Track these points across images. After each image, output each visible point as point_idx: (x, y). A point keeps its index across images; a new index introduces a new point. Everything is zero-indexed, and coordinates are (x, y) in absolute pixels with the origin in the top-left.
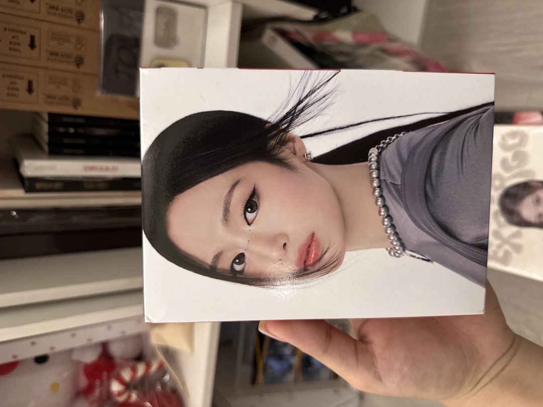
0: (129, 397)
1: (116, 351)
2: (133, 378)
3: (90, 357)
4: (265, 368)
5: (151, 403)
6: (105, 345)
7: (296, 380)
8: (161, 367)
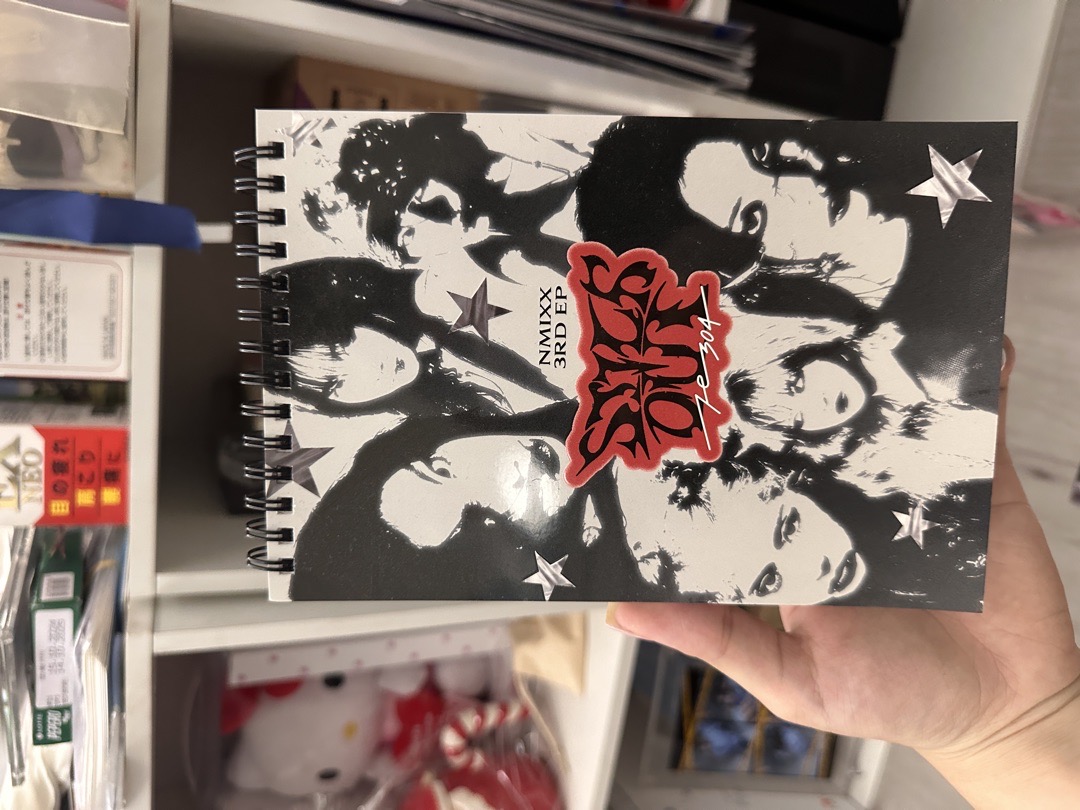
0: (471, 761)
1: (449, 680)
2: (480, 727)
3: (407, 687)
4: (699, 742)
5: (508, 774)
6: (431, 668)
7: (752, 771)
8: (525, 714)
